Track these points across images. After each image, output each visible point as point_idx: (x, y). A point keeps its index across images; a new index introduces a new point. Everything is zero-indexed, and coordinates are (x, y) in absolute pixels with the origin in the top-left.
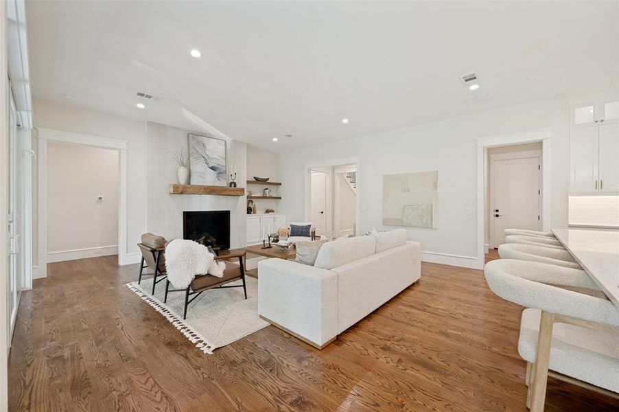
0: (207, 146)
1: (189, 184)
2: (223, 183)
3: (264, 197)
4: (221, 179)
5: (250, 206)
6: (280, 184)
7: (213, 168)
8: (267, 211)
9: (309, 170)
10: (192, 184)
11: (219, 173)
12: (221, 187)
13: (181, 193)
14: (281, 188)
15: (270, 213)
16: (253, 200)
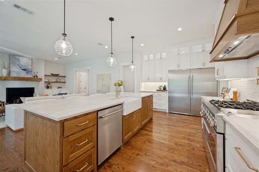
0: (20, 60)
1: (10, 76)
2: (30, 76)
3: (57, 82)
4: (29, 74)
5: (48, 85)
6: (65, 77)
7: (24, 70)
8: (58, 88)
9: (76, 71)
10: (11, 76)
11: (28, 72)
12: (28, 78)
13: (4, 80)
14: (66, 78)
15: (59, 88)
16: (50, 83)
